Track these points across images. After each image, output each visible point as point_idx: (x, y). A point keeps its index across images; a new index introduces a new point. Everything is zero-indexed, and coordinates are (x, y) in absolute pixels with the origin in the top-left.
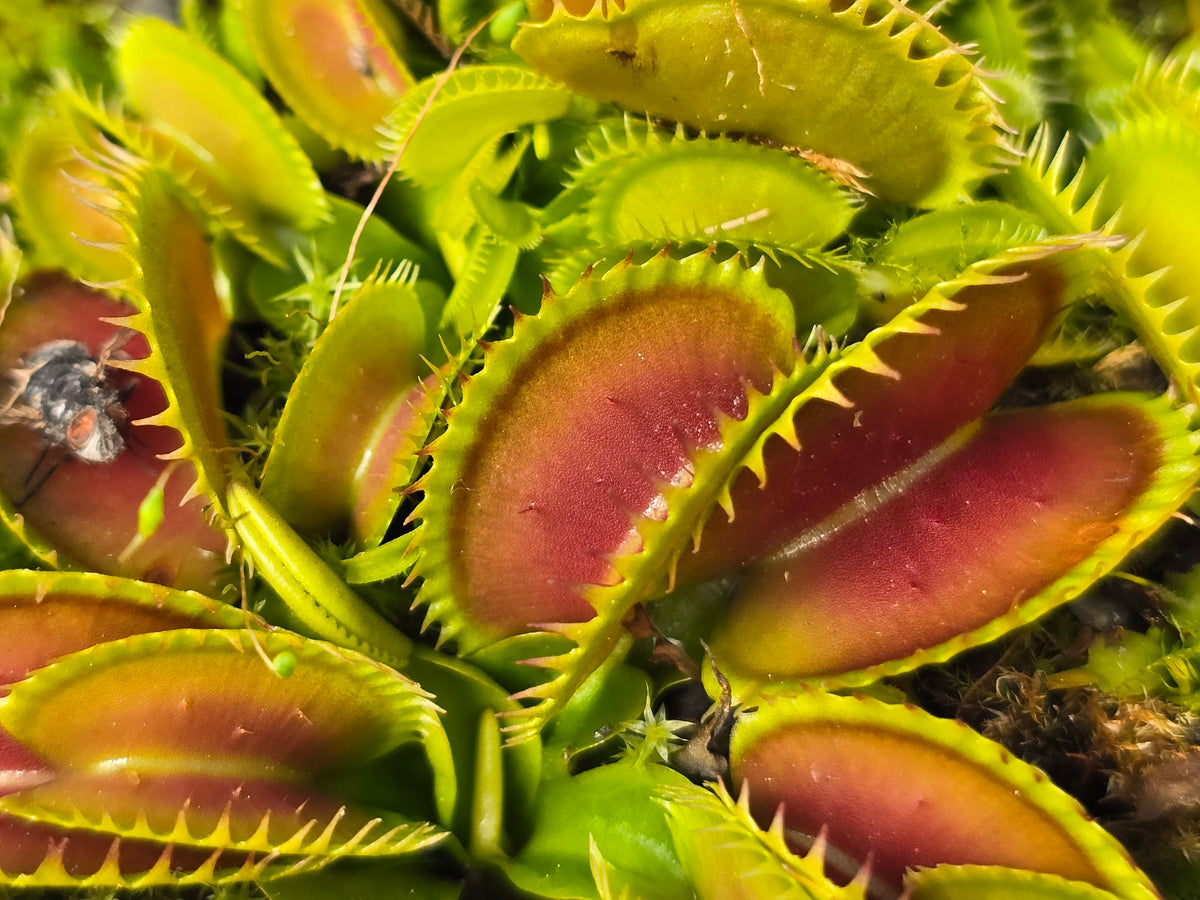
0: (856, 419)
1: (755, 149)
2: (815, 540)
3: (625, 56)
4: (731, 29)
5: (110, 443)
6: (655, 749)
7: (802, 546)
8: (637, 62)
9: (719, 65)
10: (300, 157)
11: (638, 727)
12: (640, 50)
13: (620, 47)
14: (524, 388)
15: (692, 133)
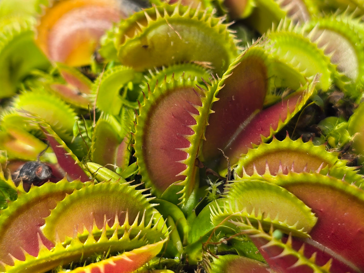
0: (233, 99)
1: (183, 65)
2: (234, 139)
3: (146, 47)
4: (168, 30)
5: (48, 171)
6: (216, 191)
7: (231, 141)
8: (149, 47)
9: (169, 40)
10: (71, 110)
11: (209, 188)
12: (149, 43)
13: (144, 44)
14: (151, 119)
15: (166, 67)
